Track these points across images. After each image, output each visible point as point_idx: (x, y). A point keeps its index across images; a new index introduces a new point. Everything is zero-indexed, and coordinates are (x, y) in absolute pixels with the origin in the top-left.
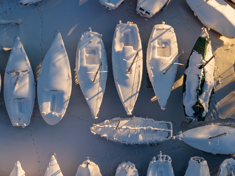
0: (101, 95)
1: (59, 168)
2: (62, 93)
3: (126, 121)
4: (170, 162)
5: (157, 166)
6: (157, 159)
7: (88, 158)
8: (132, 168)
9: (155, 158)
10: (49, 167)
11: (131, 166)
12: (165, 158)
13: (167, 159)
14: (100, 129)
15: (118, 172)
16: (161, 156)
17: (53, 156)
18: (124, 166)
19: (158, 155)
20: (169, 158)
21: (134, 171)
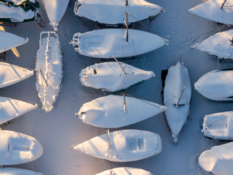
0: (13, 101)
1: (86, 142)
2: (12, 139)
3: (40, 77)
4: (80, 34)
5: (84, 47)
6: (77, 46)
7: (76, 114)
8: (86, 71)
9: (76, 49)
10: (85, 152)
11: (84, 73)
12: (76, 39)
13: (76, 37)
14: (48, 102)
15: (90, 85)
16: (74, 42)
17: (75, 148)
18: (84, 80)
19: (73, 45)
20: (76, 35)
21: (89, 69)
